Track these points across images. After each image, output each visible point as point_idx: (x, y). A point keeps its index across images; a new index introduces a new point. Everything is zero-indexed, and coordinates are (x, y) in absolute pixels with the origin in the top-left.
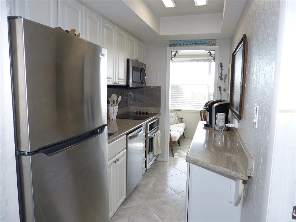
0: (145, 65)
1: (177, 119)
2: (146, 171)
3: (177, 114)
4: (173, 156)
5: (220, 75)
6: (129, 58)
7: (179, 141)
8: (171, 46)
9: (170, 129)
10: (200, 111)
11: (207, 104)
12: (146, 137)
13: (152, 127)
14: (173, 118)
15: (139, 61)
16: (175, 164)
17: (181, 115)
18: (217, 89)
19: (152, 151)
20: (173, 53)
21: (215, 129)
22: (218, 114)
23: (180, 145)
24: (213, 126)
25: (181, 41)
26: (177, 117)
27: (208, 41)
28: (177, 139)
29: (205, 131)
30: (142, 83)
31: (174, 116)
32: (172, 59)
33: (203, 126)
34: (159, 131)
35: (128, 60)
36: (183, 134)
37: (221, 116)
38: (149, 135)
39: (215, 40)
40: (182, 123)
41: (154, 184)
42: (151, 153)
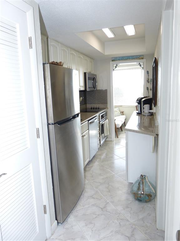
0: (96, 75)
1: (119, 112)
2: (100, 146)
3: (119, 109)
4: (118, 138)
5: (147, 79)
6: (85, 71)
7: (121, 127)
8: (113, 61)
9: (115, 119)
10: (136, 106)
11: (138, 99)
12: (99, 124)
13: (102, 117)
14: (116, 112)
15: (92, 73)
16: (119, 142)
17: (122, 110)
18: (146, 89)
19: (103, 133)
20: (115, 65)
21: (144, 115)
22: (145, 105)
23: (122, 131)
24: (142, 113)
25: (119, 57)
26: (120, 111)
27: (138, 56)
28: (120, 126)
29: (138, 117)
30: (94, 88)
31: (117, 111)
32: (114, 70)
33: (136, 114)
34: (107, 120)
35: (85, 73)
36: (124, 122)
37: (147, 107)
38: (101, 122)
39: (143, 55)
40: (123, 115)
41: (106, 154)
42: (103, 135)
